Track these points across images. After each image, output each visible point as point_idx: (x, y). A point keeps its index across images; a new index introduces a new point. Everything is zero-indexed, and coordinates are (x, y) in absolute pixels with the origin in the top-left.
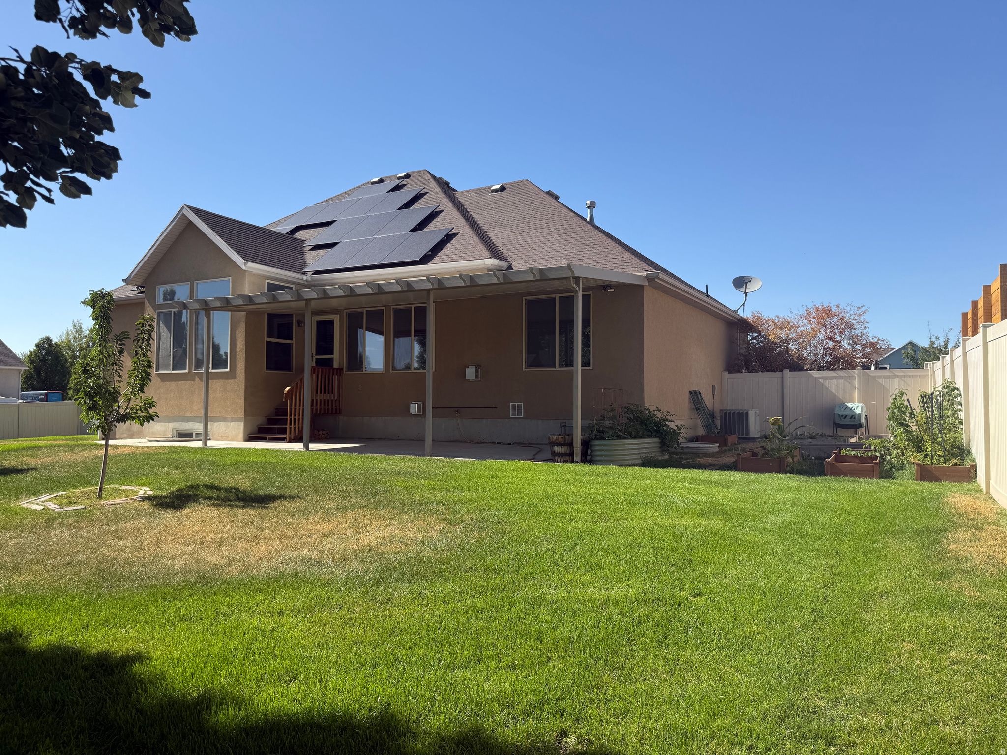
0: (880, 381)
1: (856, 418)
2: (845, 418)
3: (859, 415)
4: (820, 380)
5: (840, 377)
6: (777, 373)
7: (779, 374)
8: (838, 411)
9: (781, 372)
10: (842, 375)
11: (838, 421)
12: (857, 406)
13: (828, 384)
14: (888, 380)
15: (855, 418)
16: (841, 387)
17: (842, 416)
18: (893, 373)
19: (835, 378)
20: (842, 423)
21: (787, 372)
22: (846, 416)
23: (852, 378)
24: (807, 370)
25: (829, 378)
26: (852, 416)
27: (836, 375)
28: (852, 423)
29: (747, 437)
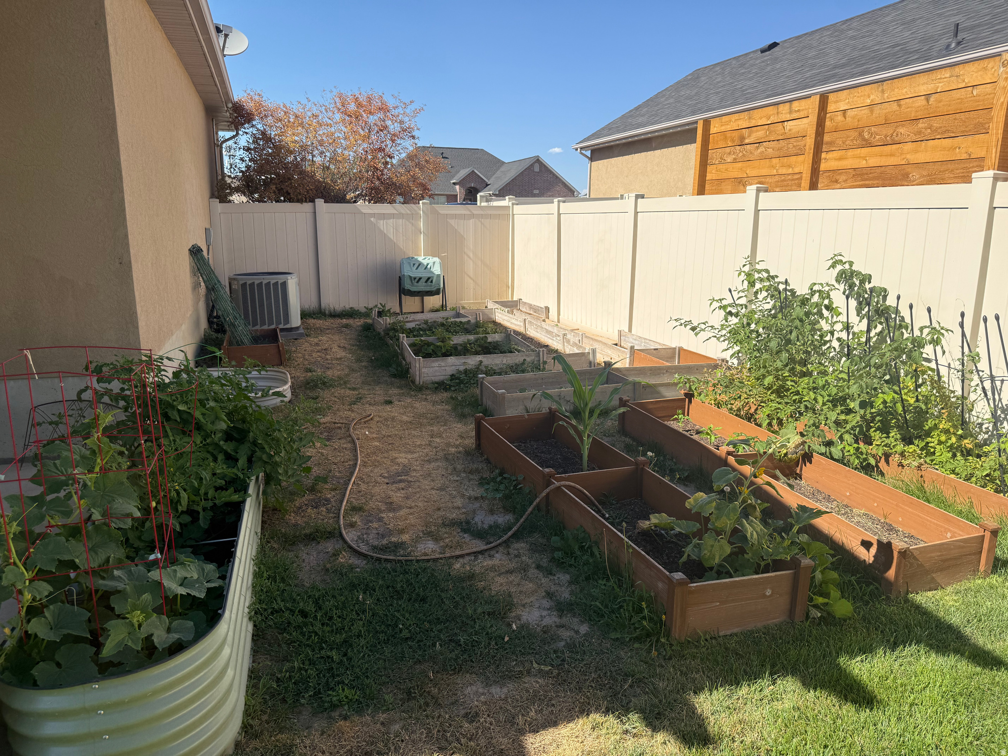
0: (452, 222)
1: (434, 281)
2: (418, 282)
3: (439, 276)
4: (372, 219)
5: (401, 216)
6: (305, 204)
7: (307, 206)
8: (408, 271)
9: (310, 204)
10: (403, 212)
11: (407, 286)
12: (434, 263)
13: (382, 224)
14: (462, 221)
15: (432, 282)
16: (401, 231)
17: (415, 278)
18: (470, 211)
19: (392, 216)
20: (413, 289)
21: (320, 202)
22: (420, 279)
23: (415, 216)
24: (348, 202)
25: (383, 216)
26: (429, 278)
27: (395, 212)
28: (428, 289)
29: (288, 326)
